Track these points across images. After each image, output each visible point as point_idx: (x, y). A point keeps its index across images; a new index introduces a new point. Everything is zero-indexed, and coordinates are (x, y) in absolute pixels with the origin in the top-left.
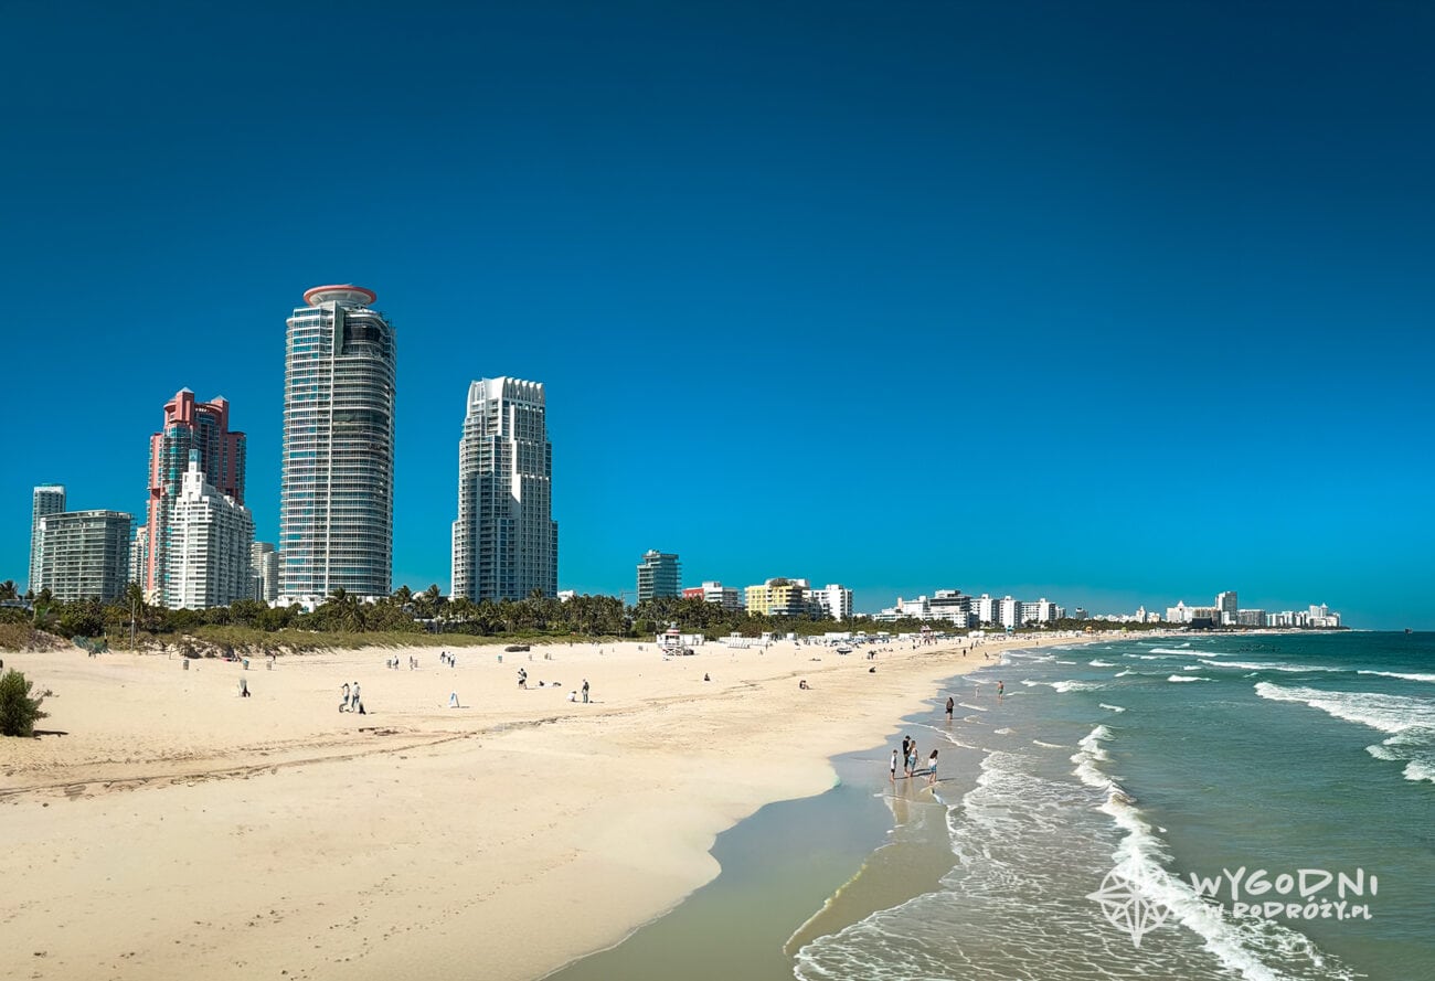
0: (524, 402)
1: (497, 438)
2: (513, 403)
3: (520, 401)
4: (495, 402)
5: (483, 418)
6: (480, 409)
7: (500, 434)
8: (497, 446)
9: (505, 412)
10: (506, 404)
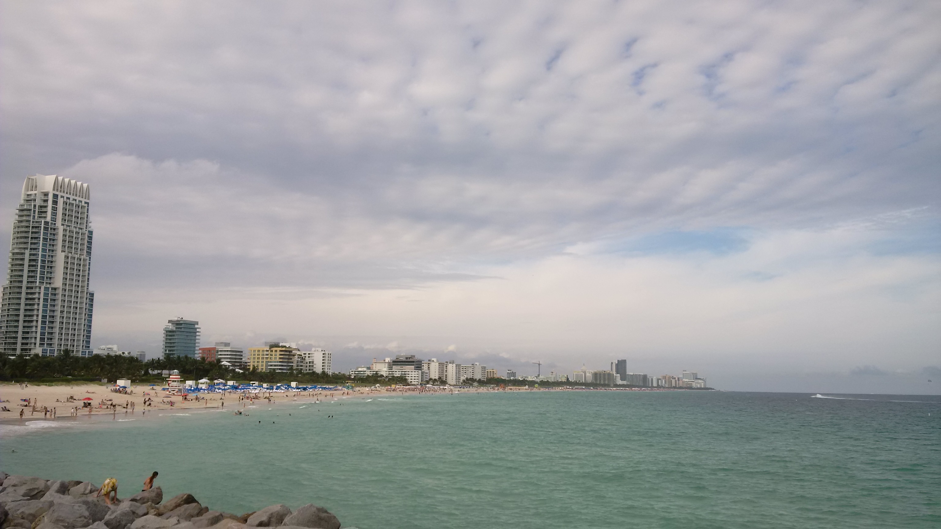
0: (72, 197)
1: (46, 223)
2: (62, 197)
3: (68, 196)
4: (46, 194)
5: (35, 206)
6: (33, 197)
7: (49, 219)
8: (46, 229)
9: (55, 202)
10: (55, 196)
